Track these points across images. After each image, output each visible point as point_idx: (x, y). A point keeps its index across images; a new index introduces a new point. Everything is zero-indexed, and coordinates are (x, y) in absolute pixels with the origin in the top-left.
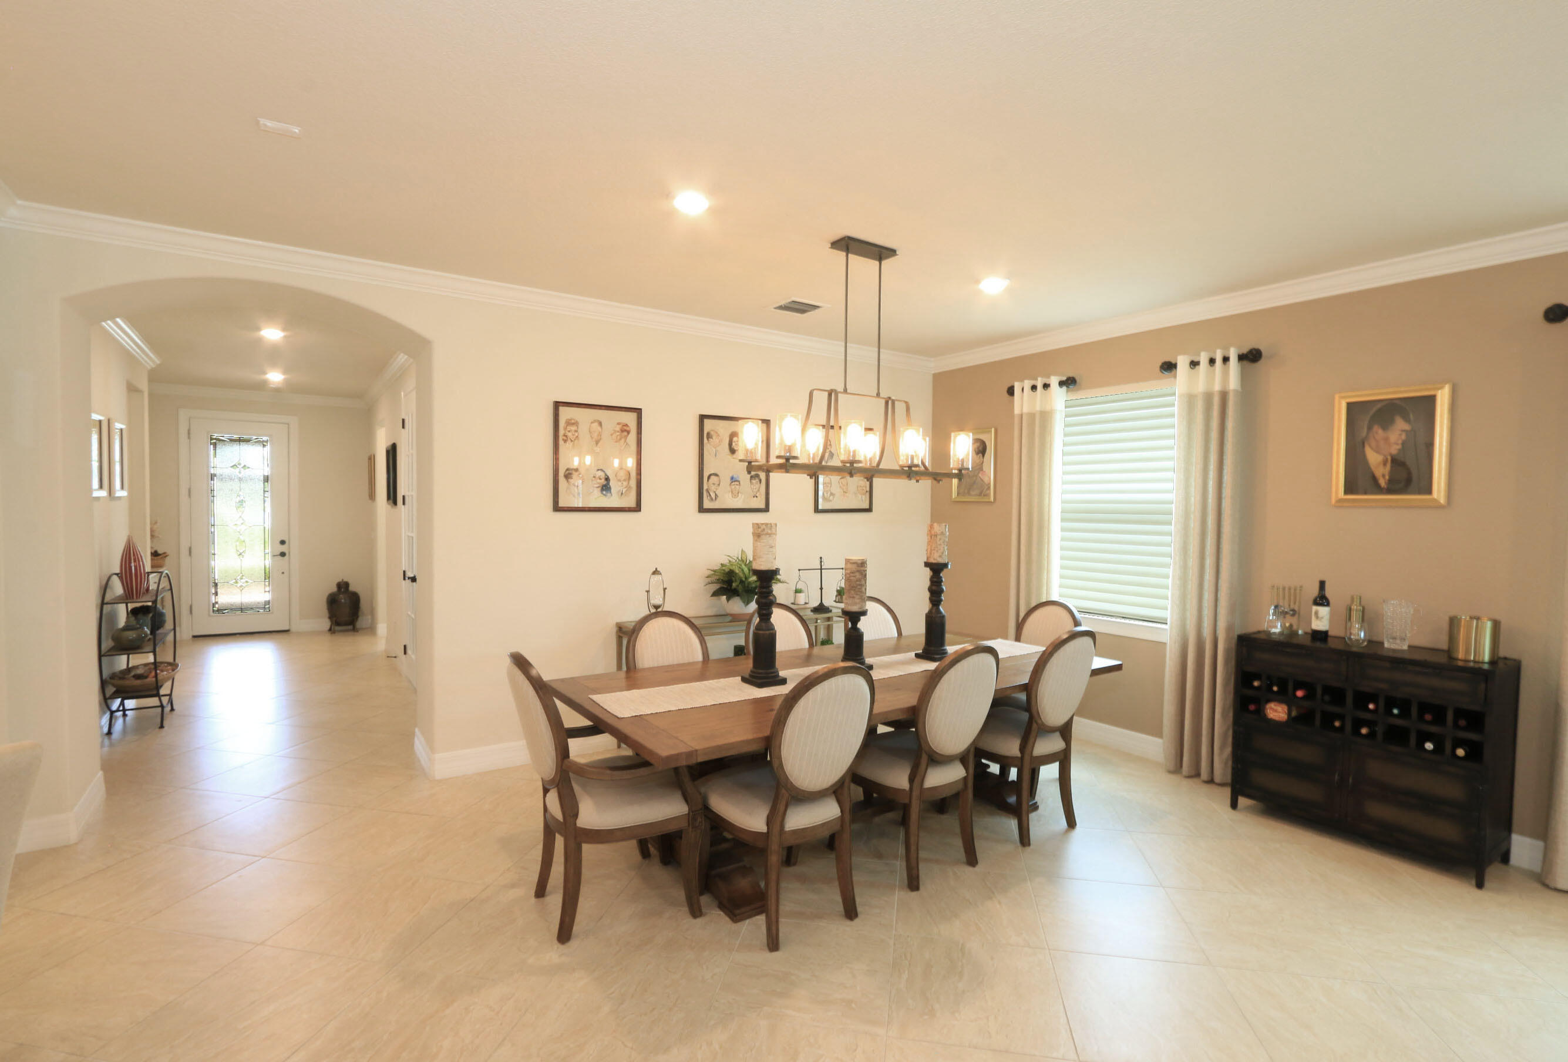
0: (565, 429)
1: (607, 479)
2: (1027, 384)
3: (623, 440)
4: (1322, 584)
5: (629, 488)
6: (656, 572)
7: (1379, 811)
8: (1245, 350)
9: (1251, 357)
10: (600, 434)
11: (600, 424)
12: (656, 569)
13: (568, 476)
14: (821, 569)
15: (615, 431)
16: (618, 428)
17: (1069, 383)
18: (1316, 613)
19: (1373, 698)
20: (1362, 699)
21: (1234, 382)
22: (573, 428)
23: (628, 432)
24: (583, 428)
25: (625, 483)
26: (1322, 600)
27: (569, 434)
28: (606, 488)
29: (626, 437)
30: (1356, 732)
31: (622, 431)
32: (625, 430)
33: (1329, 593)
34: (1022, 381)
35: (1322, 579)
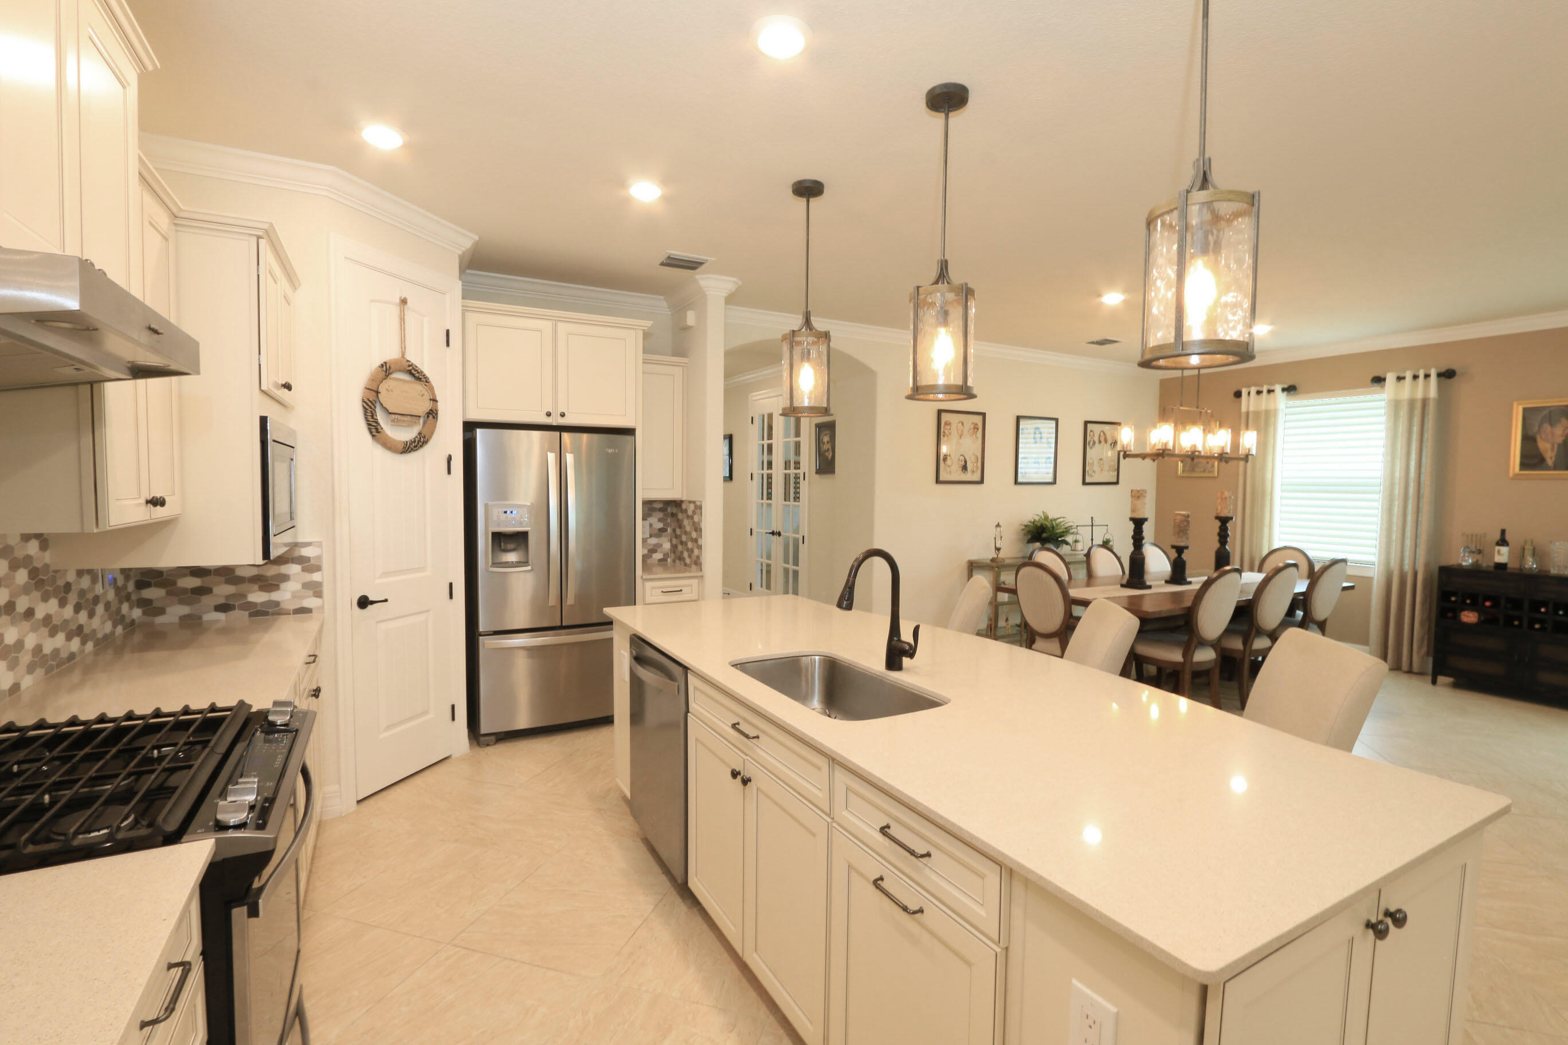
0: (944, 427)
1: (966, 462)
2: (1253, 390)
3: (975, 435)
4: (1503, 532)
5: (977, 467)
6: (998, 525)
7: (1548, 678)
8: (1443, 370)
9: (1447, 375)
10: (962, 431)
11: (963, 424)
12: (998, 523)
13: (945, 459)
14: (1092, 526)
15: (970, 429)
16: (972, 426)
17: (1290, 389)
18: (1499, 552)
19: (1544, 604)
20: (1535, 606)
21: (1433, 392)
22: (948, 427)
23: (978, 429)
24: (954, 427)
25: (975, 465)
26: (1503, 542)
27: (946, 431)
28: (965, 468)
29: (977, 432)
30: (1531, 626)
31: (974, 428)
32: (976, 428)
33: (1508, 537)
34: (1249, 386)
35: (1504, 528)
